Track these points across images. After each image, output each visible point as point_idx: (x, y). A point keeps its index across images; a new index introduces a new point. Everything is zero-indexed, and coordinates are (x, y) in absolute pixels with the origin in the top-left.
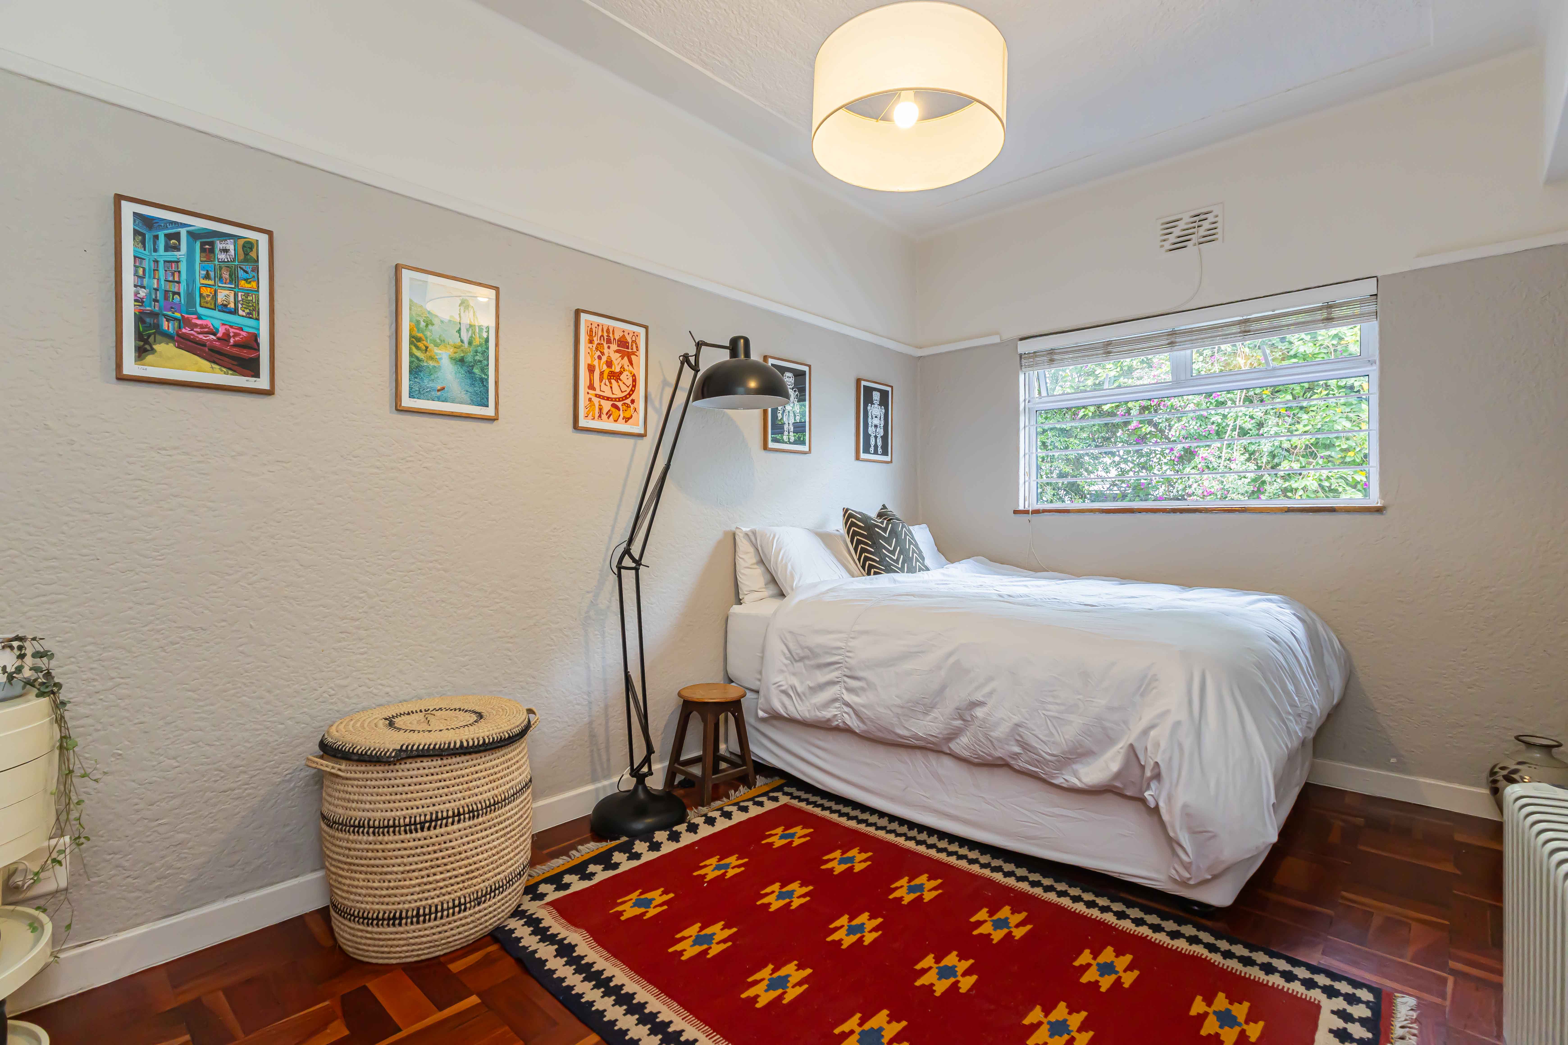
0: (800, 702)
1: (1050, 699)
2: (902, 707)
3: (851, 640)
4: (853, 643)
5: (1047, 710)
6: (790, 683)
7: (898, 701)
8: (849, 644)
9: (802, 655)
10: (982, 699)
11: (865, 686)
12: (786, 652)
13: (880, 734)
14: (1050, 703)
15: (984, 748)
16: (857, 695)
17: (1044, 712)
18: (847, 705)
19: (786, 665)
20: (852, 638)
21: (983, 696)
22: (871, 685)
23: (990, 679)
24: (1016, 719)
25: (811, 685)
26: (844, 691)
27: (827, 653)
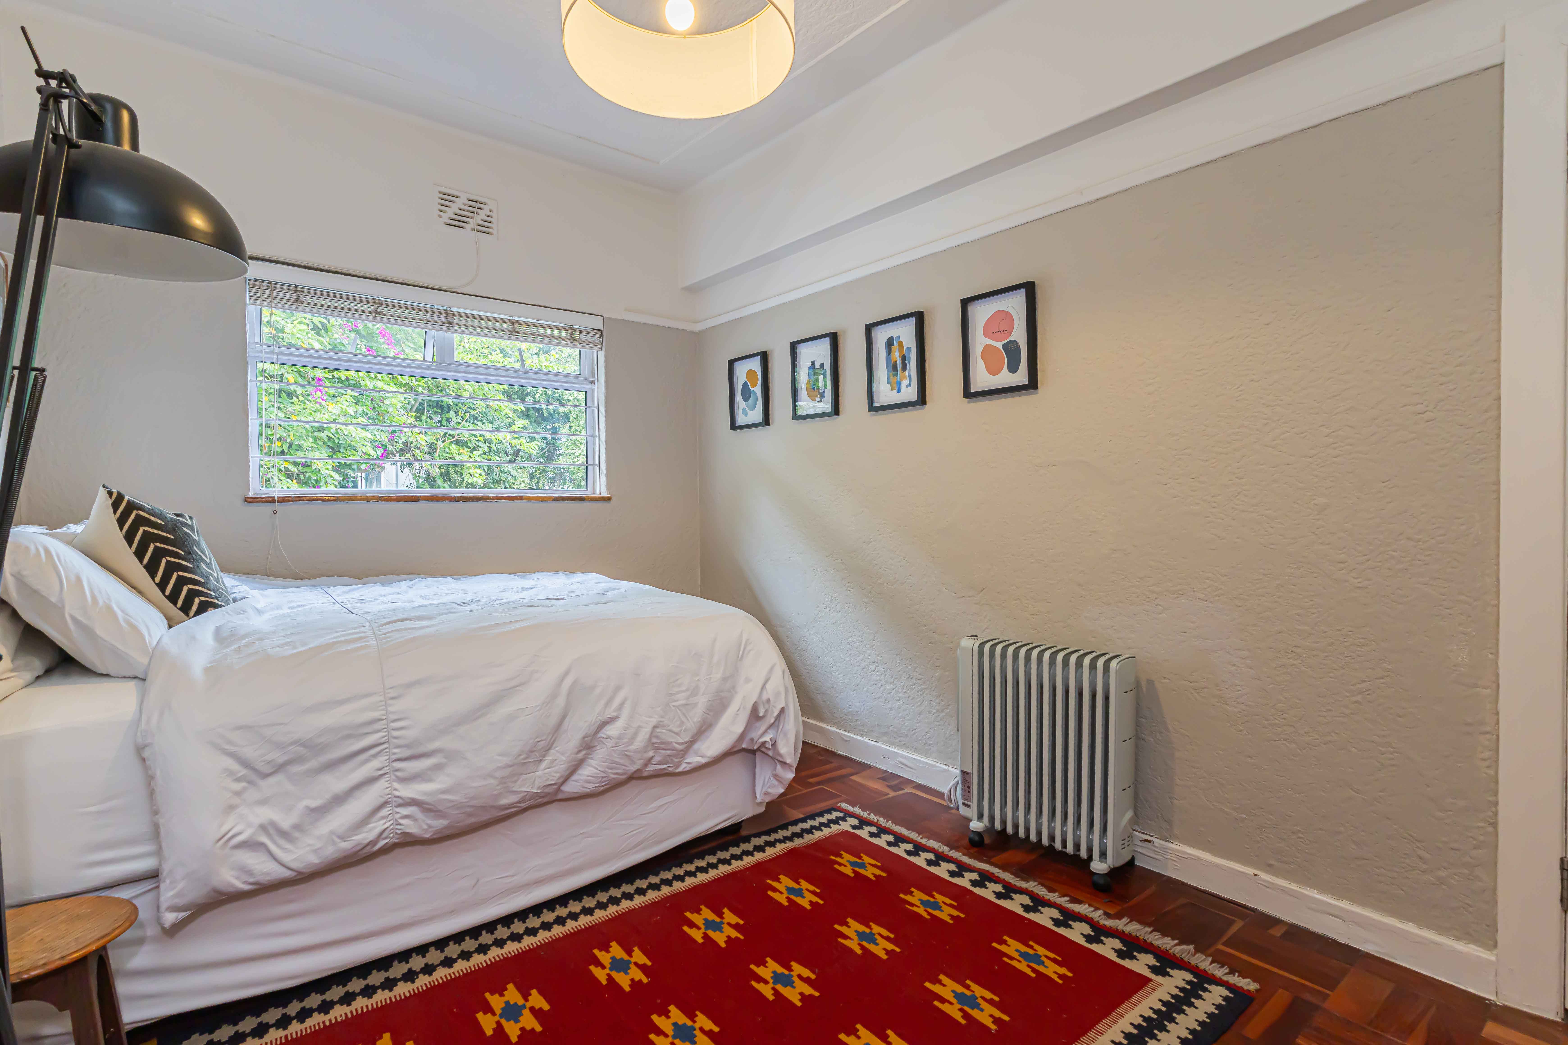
0: (288, 846)
1: (676, 689)
2: (511, 766)
3: (391, 702)
4: (397, 706)
5: (675, 701)
6: (257, 821)
7: (506, 760)
8: (391, 709)
9: (281, 760)
10: (614, 714)
11: (444, 760)
12: (235, 766)
13: (472, 820)
14: (678, 693)
15: (618, 769)
16: (430, 780)
17: (675, 704)
18: (413, 802)
19: (238, 794)
20: (392, 698)
21: (614, 711)
22: (452, 756)
23: (618, 689)
24: (654, 721)
25: (314, 804)
26: (396, 785)
27: (349, 736)
